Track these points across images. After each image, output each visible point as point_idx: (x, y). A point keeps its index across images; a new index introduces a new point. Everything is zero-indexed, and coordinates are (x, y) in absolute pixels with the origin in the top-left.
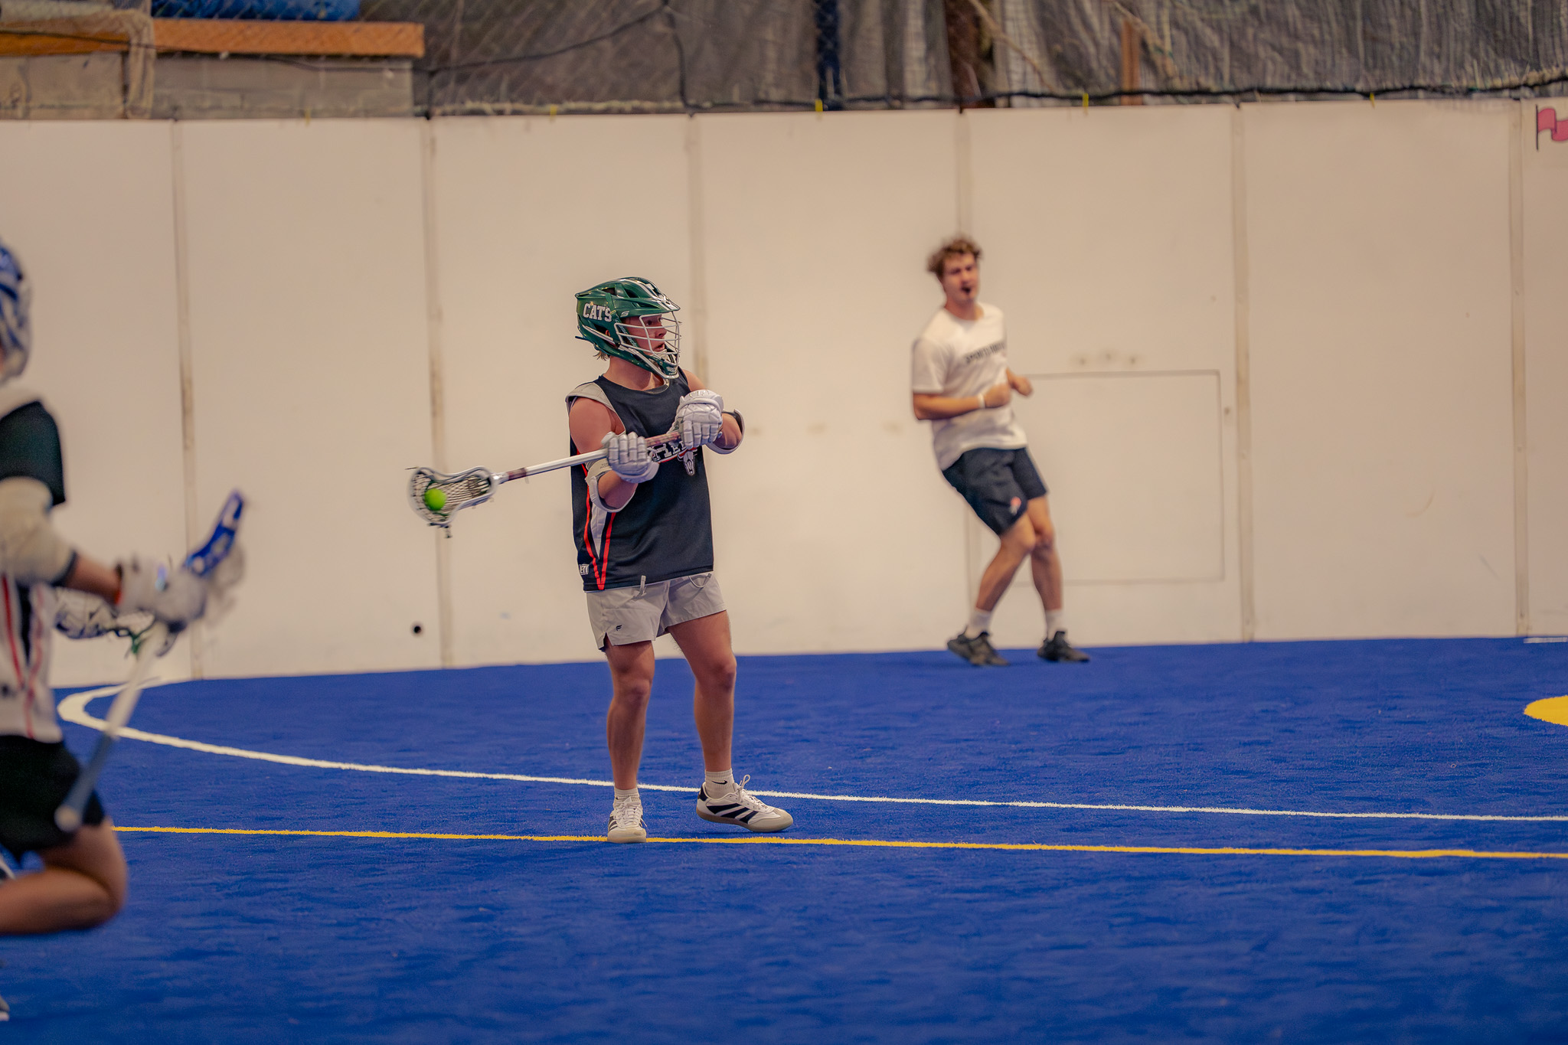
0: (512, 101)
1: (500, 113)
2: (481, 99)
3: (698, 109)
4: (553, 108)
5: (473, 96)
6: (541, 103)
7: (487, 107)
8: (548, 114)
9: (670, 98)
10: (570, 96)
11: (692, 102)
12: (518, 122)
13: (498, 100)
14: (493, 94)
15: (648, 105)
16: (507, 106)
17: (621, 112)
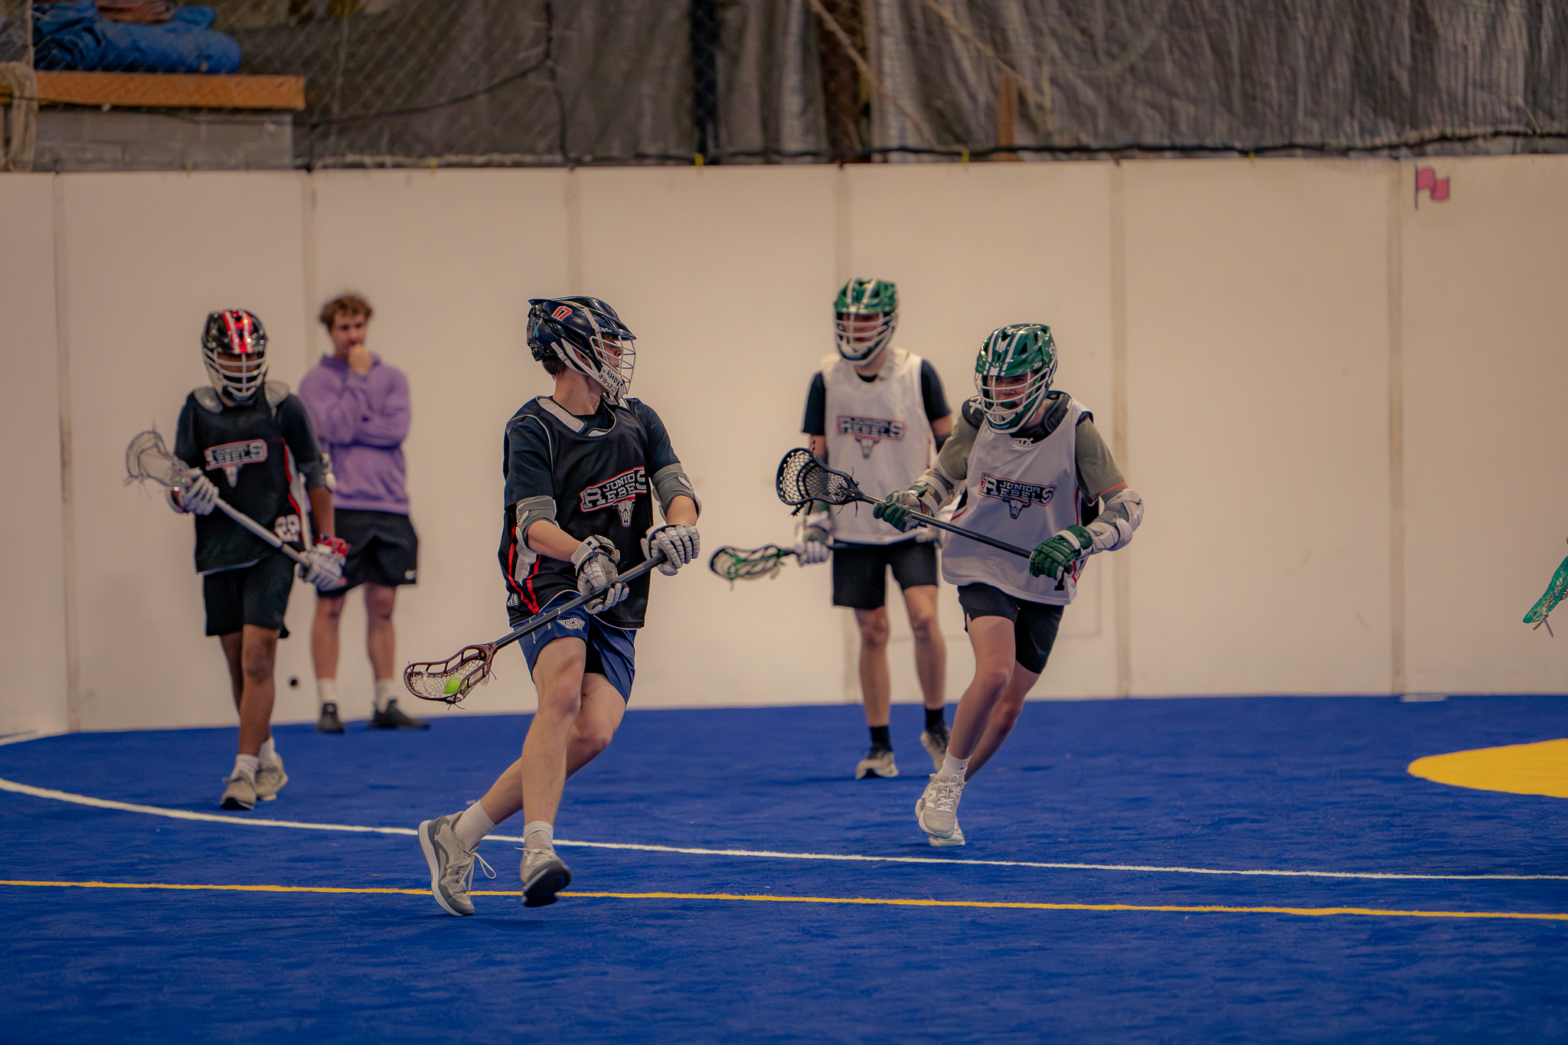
0: (392, 153)
1: (381, 166)
2: (362, 152)
3: (578, 163)
4: (434, 161)
5: (352, 148)
6: (422, 156)
7: (367, 160)
8: (428, 167)
9: (550, 150)
10: (449, 148)
11: (572, 155)
12: (399, 175)
13: (379, 153)
14: (372, 147)
15: (529, 158)
16: (388, 160)
17: (501, 165)
